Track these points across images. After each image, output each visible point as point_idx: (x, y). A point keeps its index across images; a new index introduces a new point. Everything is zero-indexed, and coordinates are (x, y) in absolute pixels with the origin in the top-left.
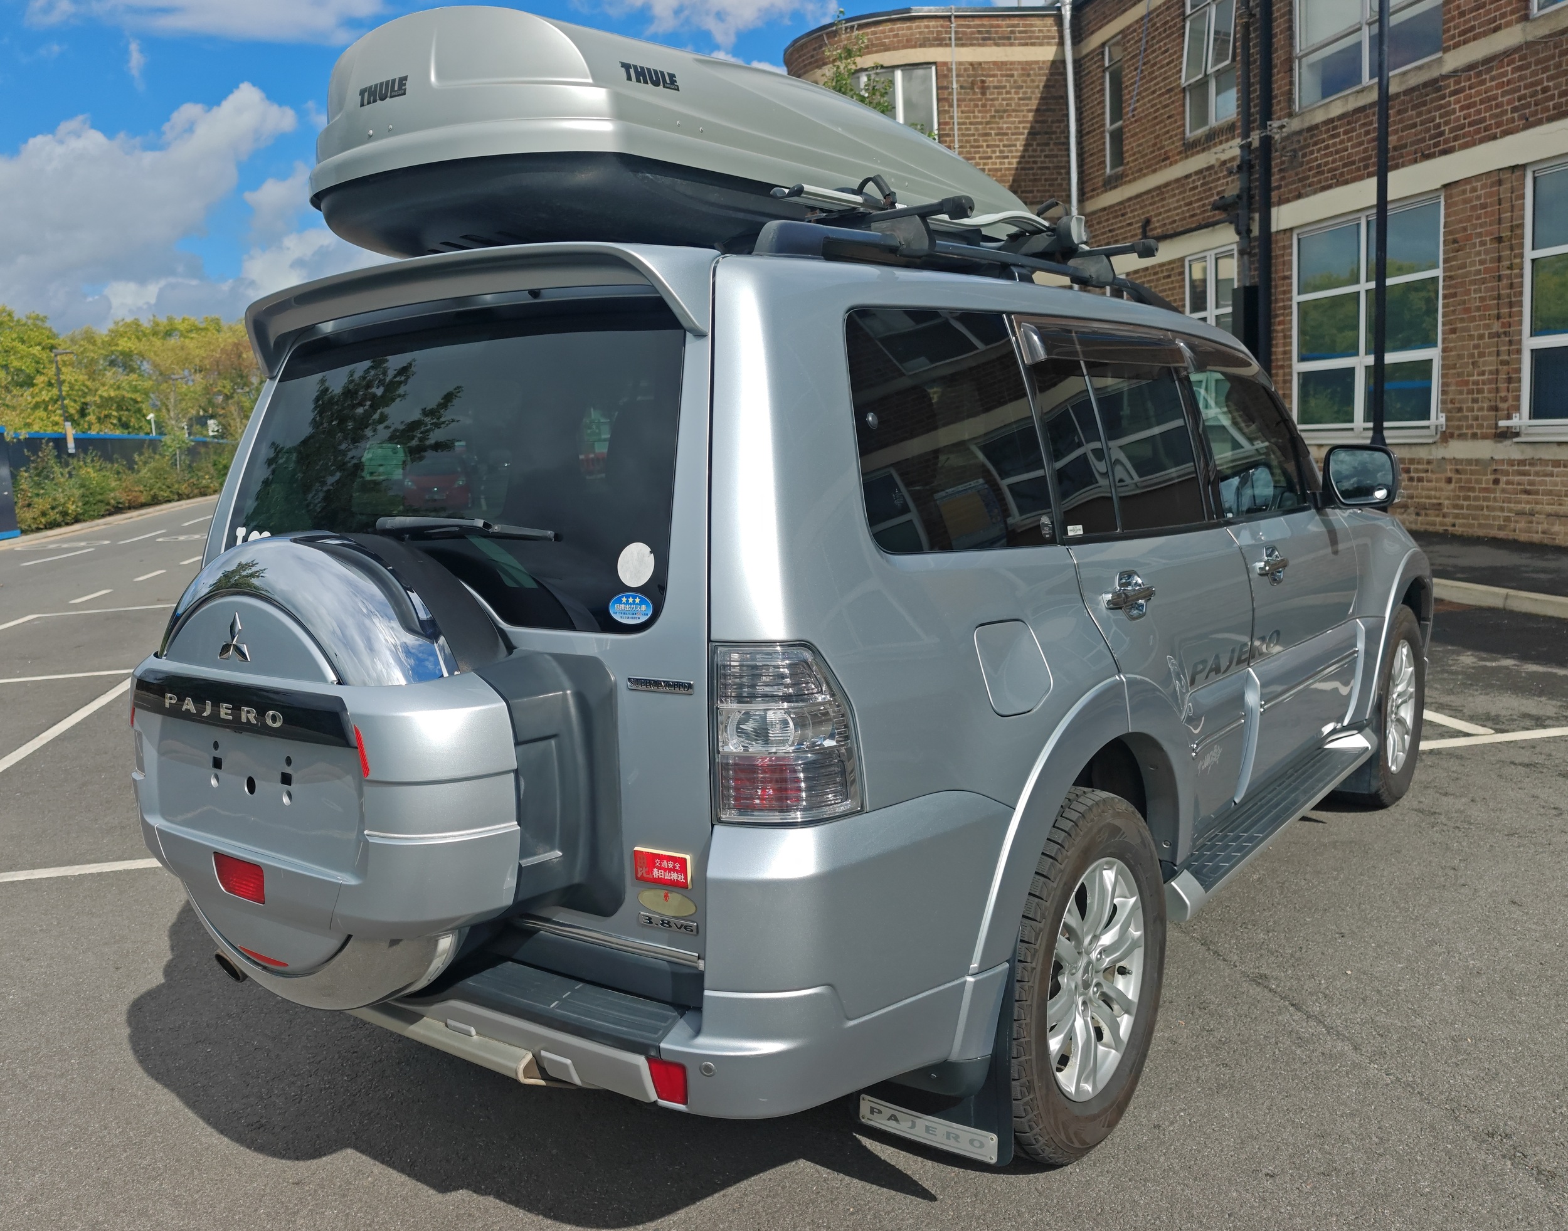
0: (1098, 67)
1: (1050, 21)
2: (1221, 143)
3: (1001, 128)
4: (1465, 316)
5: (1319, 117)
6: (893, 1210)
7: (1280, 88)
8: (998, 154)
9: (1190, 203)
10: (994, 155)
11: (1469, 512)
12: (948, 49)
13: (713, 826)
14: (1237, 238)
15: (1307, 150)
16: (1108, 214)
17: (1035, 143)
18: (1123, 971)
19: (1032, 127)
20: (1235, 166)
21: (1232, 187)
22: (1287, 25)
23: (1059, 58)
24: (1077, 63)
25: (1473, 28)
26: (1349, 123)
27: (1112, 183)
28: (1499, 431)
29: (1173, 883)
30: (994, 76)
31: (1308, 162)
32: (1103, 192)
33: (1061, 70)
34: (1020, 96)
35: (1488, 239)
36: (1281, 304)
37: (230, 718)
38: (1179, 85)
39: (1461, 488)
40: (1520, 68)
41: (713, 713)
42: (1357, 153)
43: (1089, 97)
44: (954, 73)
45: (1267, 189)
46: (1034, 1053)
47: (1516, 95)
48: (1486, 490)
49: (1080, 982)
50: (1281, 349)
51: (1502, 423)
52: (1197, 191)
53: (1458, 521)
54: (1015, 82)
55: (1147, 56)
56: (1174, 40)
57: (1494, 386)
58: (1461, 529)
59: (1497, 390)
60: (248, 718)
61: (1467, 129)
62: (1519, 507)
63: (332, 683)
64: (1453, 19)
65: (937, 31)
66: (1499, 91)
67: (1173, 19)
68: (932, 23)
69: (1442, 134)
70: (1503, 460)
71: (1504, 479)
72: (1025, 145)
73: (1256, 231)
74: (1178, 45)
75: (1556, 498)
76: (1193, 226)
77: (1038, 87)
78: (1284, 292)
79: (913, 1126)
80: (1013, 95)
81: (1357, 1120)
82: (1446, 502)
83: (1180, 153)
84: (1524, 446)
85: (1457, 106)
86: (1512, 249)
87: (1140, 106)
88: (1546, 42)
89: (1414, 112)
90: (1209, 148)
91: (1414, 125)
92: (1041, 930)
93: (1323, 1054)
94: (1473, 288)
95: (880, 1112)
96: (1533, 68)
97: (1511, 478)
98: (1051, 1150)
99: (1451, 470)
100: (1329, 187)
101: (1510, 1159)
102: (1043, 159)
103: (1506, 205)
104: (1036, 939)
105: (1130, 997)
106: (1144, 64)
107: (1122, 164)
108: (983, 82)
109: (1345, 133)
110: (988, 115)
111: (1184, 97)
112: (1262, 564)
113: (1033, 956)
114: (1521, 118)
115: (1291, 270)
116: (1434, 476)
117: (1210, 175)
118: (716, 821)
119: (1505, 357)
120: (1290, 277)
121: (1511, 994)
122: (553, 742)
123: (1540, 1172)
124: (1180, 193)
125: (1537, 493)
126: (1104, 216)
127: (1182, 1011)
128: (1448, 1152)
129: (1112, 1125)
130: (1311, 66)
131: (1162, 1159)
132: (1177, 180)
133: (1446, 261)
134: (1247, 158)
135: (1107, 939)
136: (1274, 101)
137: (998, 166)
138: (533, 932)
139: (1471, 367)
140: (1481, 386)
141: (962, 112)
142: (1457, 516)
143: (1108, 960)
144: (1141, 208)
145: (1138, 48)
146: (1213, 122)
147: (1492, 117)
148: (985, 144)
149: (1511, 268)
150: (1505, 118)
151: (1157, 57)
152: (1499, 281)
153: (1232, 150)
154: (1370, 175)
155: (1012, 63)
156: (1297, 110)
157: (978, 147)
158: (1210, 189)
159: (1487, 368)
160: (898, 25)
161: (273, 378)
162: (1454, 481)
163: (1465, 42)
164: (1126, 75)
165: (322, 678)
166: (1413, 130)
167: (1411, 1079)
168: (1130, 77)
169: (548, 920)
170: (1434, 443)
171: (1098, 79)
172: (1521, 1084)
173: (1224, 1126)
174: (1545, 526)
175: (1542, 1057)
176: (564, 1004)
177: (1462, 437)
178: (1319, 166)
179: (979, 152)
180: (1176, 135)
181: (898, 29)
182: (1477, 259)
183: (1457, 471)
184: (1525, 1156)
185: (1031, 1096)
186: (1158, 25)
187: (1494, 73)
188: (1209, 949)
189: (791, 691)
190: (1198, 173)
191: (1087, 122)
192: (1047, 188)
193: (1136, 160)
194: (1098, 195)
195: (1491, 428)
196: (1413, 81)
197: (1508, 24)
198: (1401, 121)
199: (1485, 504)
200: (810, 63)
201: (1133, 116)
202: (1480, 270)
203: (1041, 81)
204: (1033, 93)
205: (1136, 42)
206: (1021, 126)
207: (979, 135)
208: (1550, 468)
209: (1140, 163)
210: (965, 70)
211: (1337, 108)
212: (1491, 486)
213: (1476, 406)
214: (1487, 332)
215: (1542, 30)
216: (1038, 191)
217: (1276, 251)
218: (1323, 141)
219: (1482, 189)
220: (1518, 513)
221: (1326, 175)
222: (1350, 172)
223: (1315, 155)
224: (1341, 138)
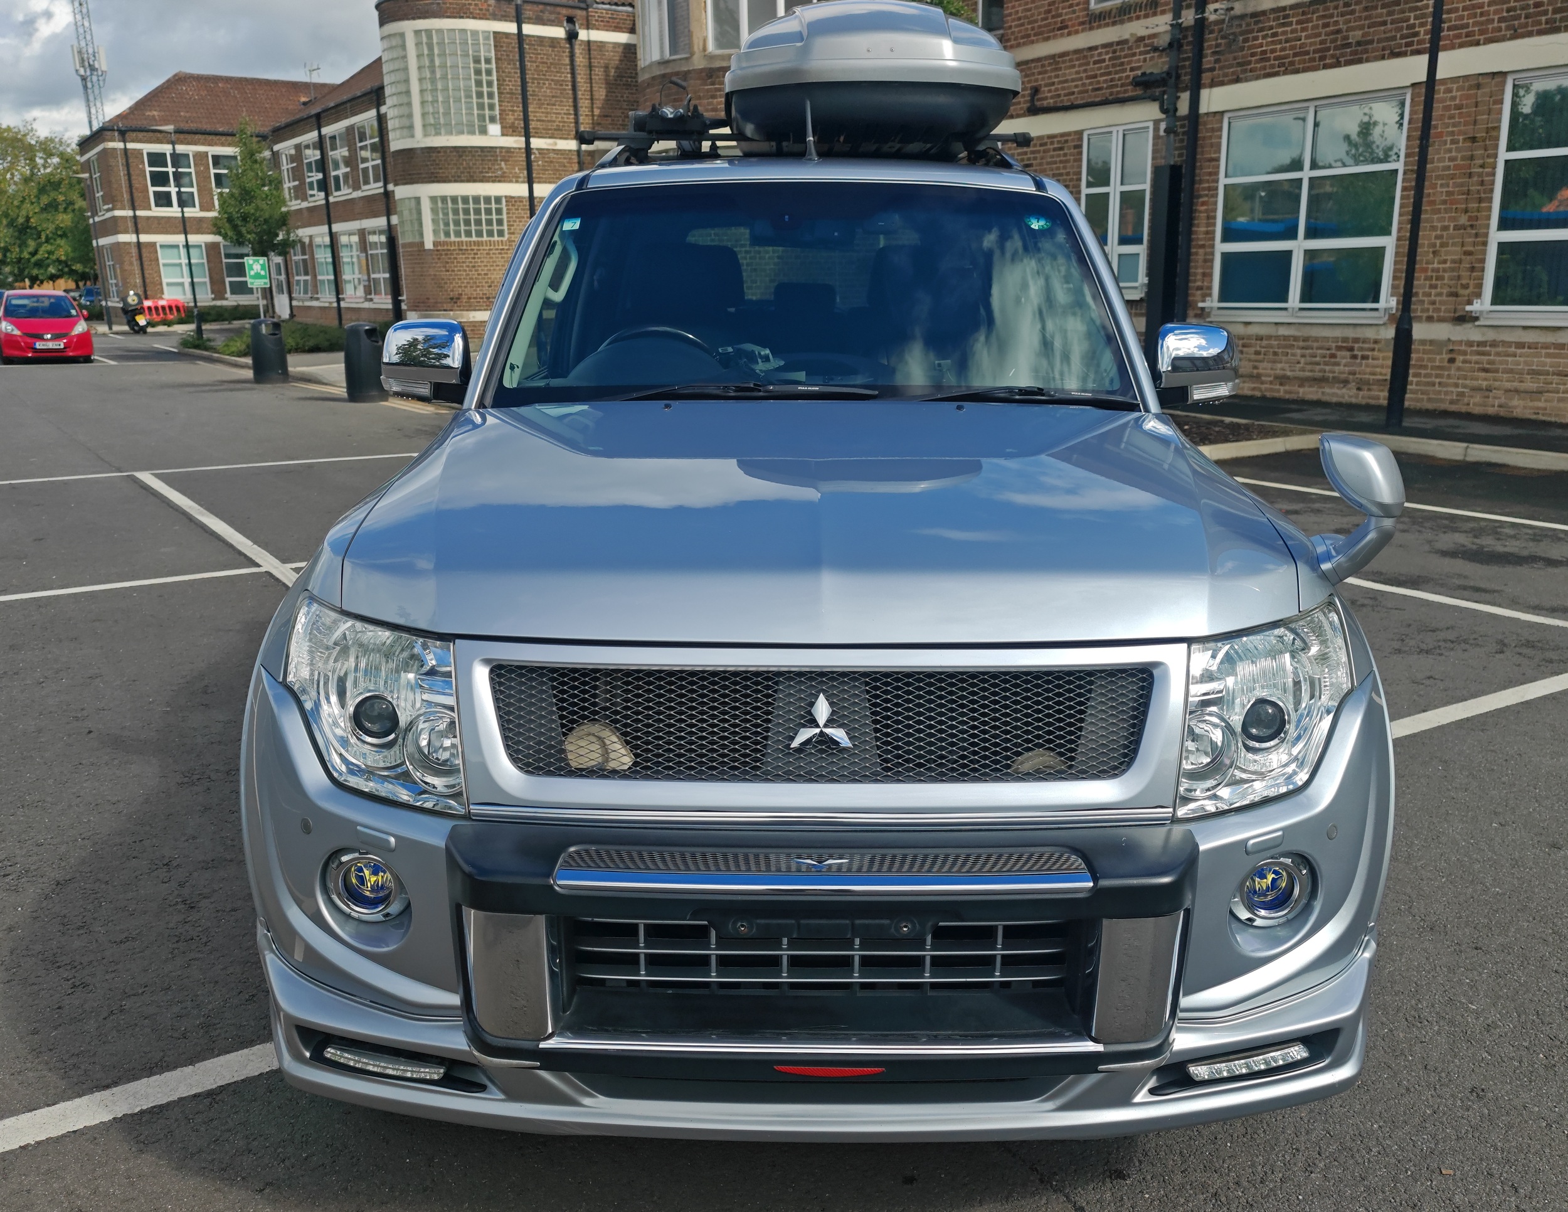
2: (1138, 18)
4: (1428, 208)
5: (1268, 4)
9: (1095, 76)
11: (1418, 388)
14: (1157, 116)
15: (1250, 36)
20: (1162, 43)
21: (1156, 64)
26: (1304, 13)
28: (1457, 315)
31: (1250, 48)
35: (1461, 138)
36: (1206, 185)
42: (1311, 44)
45: (1198, 71)
47: (1505, 7)
48: (1441, 368)
50: (1203, 229)
51: (1468, 308)
52: (1104, 64)
57: (1454, 274)
59: (1459, 278)
62: (1475, 383)
66: (1486, 1)
69: (1416, 34)
70: (1461, 341)
71: (1460, 358)
73: (1183, 111)
75: (1517, 376)
76: (1097, 99)
78: (1210, 174)
83: (1083, 23)
84: (1485, 329)
86: (1485, 149)
89: (1385, 11)
90: (1122, 22)
91: (1384, 23)
94: (1439, 182)
97: (1468, 357)
100: (1275, 74)
103: (1482, 108)
107: (1004, 27)
109: (1298, 23)
114: (1508, 28)
115: (1220, 153)
116: (1380, 355)
117: (1122, 50)
119: (1471, 249)
120: (1218, 160)
124: (1080, 65)
132: (1077, 52)
133: (1408, 156)
134: (1178, 36)
139: (1431, 255)
140: (1441, 274)
144: (1027, 75)
147: (1476, 23)
149: (1482, 166)
150: (1490, 26)
152: (1470, 177)
153: (1156, 26)
159: (1449, 258)
166: (1382, 28)
170: (1384, 324)
174: (1503, 400)
177: (1416, 319)
178: (1264, 52)
180: (1078, 4)
182: (1447, 156)
190: (1104, 46)
193: (1022, 25)
195: (1450, 312)
198: (1368, 18)
199: (1437, 380)
202: (1449, 167)
209: (1026, 29)
212: (1446, 364)
213: (1433, 291)
214: (1452, 224)
217: (1204, 133)
218: (1271, 28)
219: (1458, 90)
220: (1474, 389)
221: (1272, 62)
222: (1304, 61)
223: (1260, 41)
224: (1294, 27)
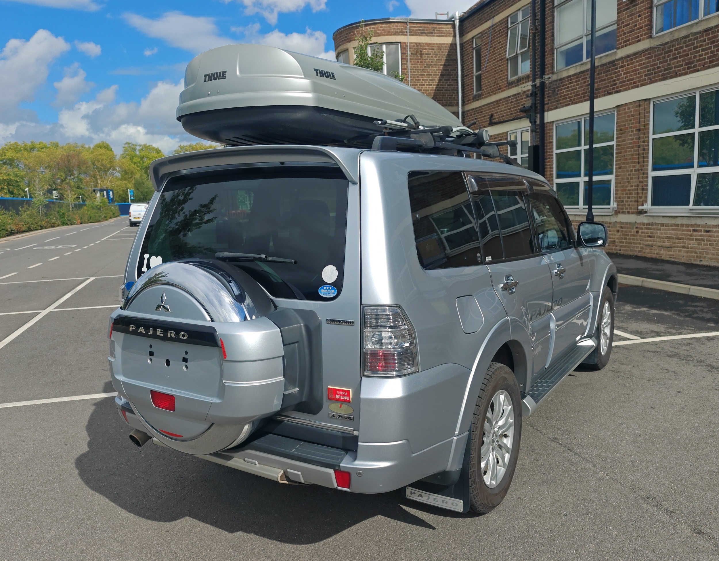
0: (471, 47)
1: (450, 26)
2: (523, 83)
3: (429, 72)
4: (625, 162)
5: (565, 74)
6: (419, 533)
7: (548, 61)
8: (427, 83)
9: (510, 109)
10: (425, 84)
11: (626, 245)
12: (406, 37)
13: (361, 377)
14: (530, 125)
15: (560, 88)
16: (475, 111)
17: (443, 79)
18: (506, 436)
19: (442, 72)
20: (529, 94)
21: (528, 103)
22: (551, 34)
23: (454, 43)
24: (462, 45)
25: (629, 40)
26: (577, 78)
27: (477, 98)
28: (638, 211)
29: (524, 401)
30: (426, 49)
31: (560, 94)
32: (472, 102)
33: (455, 48)
34: (437, 58)
35: (634, 129)
36: (549, 154)
37: (162, 335)
38: (505, 57)
39: (623, 235)
40: (648, 58)
41: (362, 333)
42: (581, 91)
43: (467, 60)
44: (408, 47)
45: (543, 104)
46: (476, 468)
47: (647, 69)
48: (633, 235)
49: (491, 440)
50: (549, 173)
51: (640, 207)
52: (513, 103)
53: (622, 249)
54: (435, 52)
55: (492, 44)
56: (503, 38)
57: (636, 192)
58: (623, 252)
59: (638, 193)
60: (171, 335)
61: (626, 83)
62: (647, 243)
63: (209, 321)
64: (621, 35)
65: (401, 29)
66: (640, 67)
67: (503, 29)
68: (399, 25)
69: (616, 84)
70: (640, 223)
71: (640, 231)
72: (439, 80)
73: (538, 122)
74: (505, 40)
75: (662, 239)
76: (512, 118)
77: (445, 55)
78: (550, 149)
79: (429, 498)
80: (434, 58)
81: (597, 494)
82: (617, 240)
83: (506, 87)
84: (649, 217)
85: (622, 73)
86: (644, 134)
87: (489, 66)
88: (659, 48)
89: (604, 74)
90: (518, 85)
91: (605, 80)
92: (479, 419)
93: (582, 468)
94: (628, 150)
95: (415, 493)
96: (654, 58)
97: (643, 230)
98: (481, 507)
99: (619, 227)
100: (569, 105)
101: (656, 507)
102: (446, 86)
103: (642, 115)
104: (477, 422)
105: (509, 446)
106: (490, 47)
107: (481, 90)
108: (421, 51)
109: (576, 82)
110: (423, 66)
111: (508, 63)
112: (556, 271)
113: (476, 429)
114: (649, 79)
115: (553, 139)
116: (612, 229)
117: (519, 97)
118: (363, 375)
119: (641, 180)
120: (552, 142)
121: (653, 443)
122: (296, 344)
123: (667, 511)
124: (506, 104)
125: (654, 237)
126: (473, 112)
127: (525, 453)
128: (633, 505)
129: (503, 497)
130: (562, 52)
131: (523, 510)
132: (505, 98)
133: (617, 138)
134: (534, 91)
135: (501, 423)
136: (546, 67)
137: (427, 89)
138: (281, 422)
139: (627, 183)
140: (631, 192)
141: (412, 64)
142: (621, 246)
143: (501, 431)
144: (489, 109)
145: (488, 40)
146: (520, 74)
147: (637, 78)
148: (422, 79)
149: (644, 142)
150: (642, 79)
151: (496, 45)
152: (639, 147)
153: (528, 86)
154: (586, 100)
155: (434, 44)
156: (555, 71)
157: (419, 80)
158: (519, 103)
159: (634, 184)
160: (384, 25)
161: (159, 191)
162: (620, 231)
163: (626, 46)
164: (483, 52)
165: (205, 319)
166: (604, 82)
167: (616, 477)
168: (484, 52)
169: (288, 417)
170: (612, 215)
171: (471, 52)
172: (659, 478)
173: (546, 497)
174: (657, 251)
175: (666, 468)
176: (297, 450)
177: (623, 213)
178: (565, 95)
179: (419, 82)
180: (504, 79)
181: (384, 27)
182: (630, 138)
183: (622, 227)
184: (662, 506)
185: (475, 485)
186: (497, 31)
187: (638, 59)
188: (534, 428)
189: (392, 324)
190: (514, 95)
191: (466, 71)
192: (448, 99)
193: (487, 88)
194: (470, 103)
195: (635, 209)
196: (605, 61)
197: (644, 39)
198: (599, 78)
199: (633, 241)
200: (345, 40)
201: (486, 70)
202: (631, 143)
203: (446, 52)
204: (442, 57)
205: (487, 38)
206: (437, 71)
207: (419, 75)
208: (659, 227)
209: (489, 90)
210: (413, 46)
211: (573, 70)
212: (635, 234)
213: (629, 200)
214: (634, 169)
215: (657, 43)
216: (445, 100)
217: (547, 131)
218: (566, 85)
219: (632, 108)
220: (646, 246)
221: (568, 99)
222: (577, 99)
223: (563, 91)
224: (574, 84)
